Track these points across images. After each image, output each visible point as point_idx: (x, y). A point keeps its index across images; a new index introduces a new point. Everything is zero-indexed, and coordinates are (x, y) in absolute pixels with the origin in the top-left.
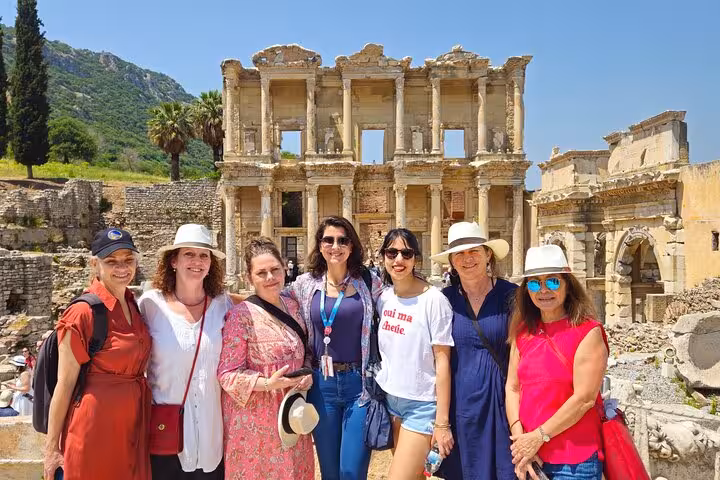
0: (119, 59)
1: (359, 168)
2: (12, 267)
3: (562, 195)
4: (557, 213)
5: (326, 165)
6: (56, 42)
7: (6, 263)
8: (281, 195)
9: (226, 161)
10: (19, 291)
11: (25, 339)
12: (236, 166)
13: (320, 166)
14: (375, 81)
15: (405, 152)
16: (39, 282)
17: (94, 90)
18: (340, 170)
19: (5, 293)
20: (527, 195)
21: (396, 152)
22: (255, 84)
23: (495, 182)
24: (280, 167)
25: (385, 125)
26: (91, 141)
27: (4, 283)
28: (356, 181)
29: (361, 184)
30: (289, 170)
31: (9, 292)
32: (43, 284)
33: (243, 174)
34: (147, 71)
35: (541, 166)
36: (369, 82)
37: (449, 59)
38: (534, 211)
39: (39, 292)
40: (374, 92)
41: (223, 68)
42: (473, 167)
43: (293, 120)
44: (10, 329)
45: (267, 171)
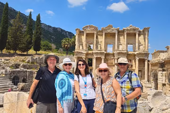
0: (61, 29)
1: (106, 53)
2: (24, 73)
3: (156, 61)
4: (155, 66)
5: (98, 52)
6: (49, 25)
7: (23, 72)
8: (88, 59)
9: (75, 51)
10: (25, 78)
11: (23, 88)
12: (77, 52)
13: (97, 52)
14: (111, 33)
15: (117, 50)
16: (30, 76)
17: (56, 36)
18: (101, 54)
19: (22, 78)
20: (149, 61)
21: (115, 50)
22: (83, 34)
23: (140, 58)
24: (88, 53)
25: (113, 43)
26: (51, 46)
27: (22, 76)
28: (105, 56)
29: (107, 57)
30: (90, 53)
31: (23, 78)
32: (31, 77)
33: (79, 54)
34: (67, 31)
35: (152, 54)
36: (109, 33)
37: (129, 28)
38: (150, 65)
39: (30, 78)
40: (111, 36)
41: (76, 30)
42: (135, 54)
43: (91, 42)
44: (20, 86)
45: (84, 53)
